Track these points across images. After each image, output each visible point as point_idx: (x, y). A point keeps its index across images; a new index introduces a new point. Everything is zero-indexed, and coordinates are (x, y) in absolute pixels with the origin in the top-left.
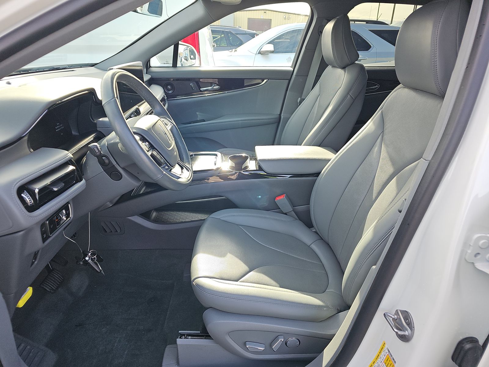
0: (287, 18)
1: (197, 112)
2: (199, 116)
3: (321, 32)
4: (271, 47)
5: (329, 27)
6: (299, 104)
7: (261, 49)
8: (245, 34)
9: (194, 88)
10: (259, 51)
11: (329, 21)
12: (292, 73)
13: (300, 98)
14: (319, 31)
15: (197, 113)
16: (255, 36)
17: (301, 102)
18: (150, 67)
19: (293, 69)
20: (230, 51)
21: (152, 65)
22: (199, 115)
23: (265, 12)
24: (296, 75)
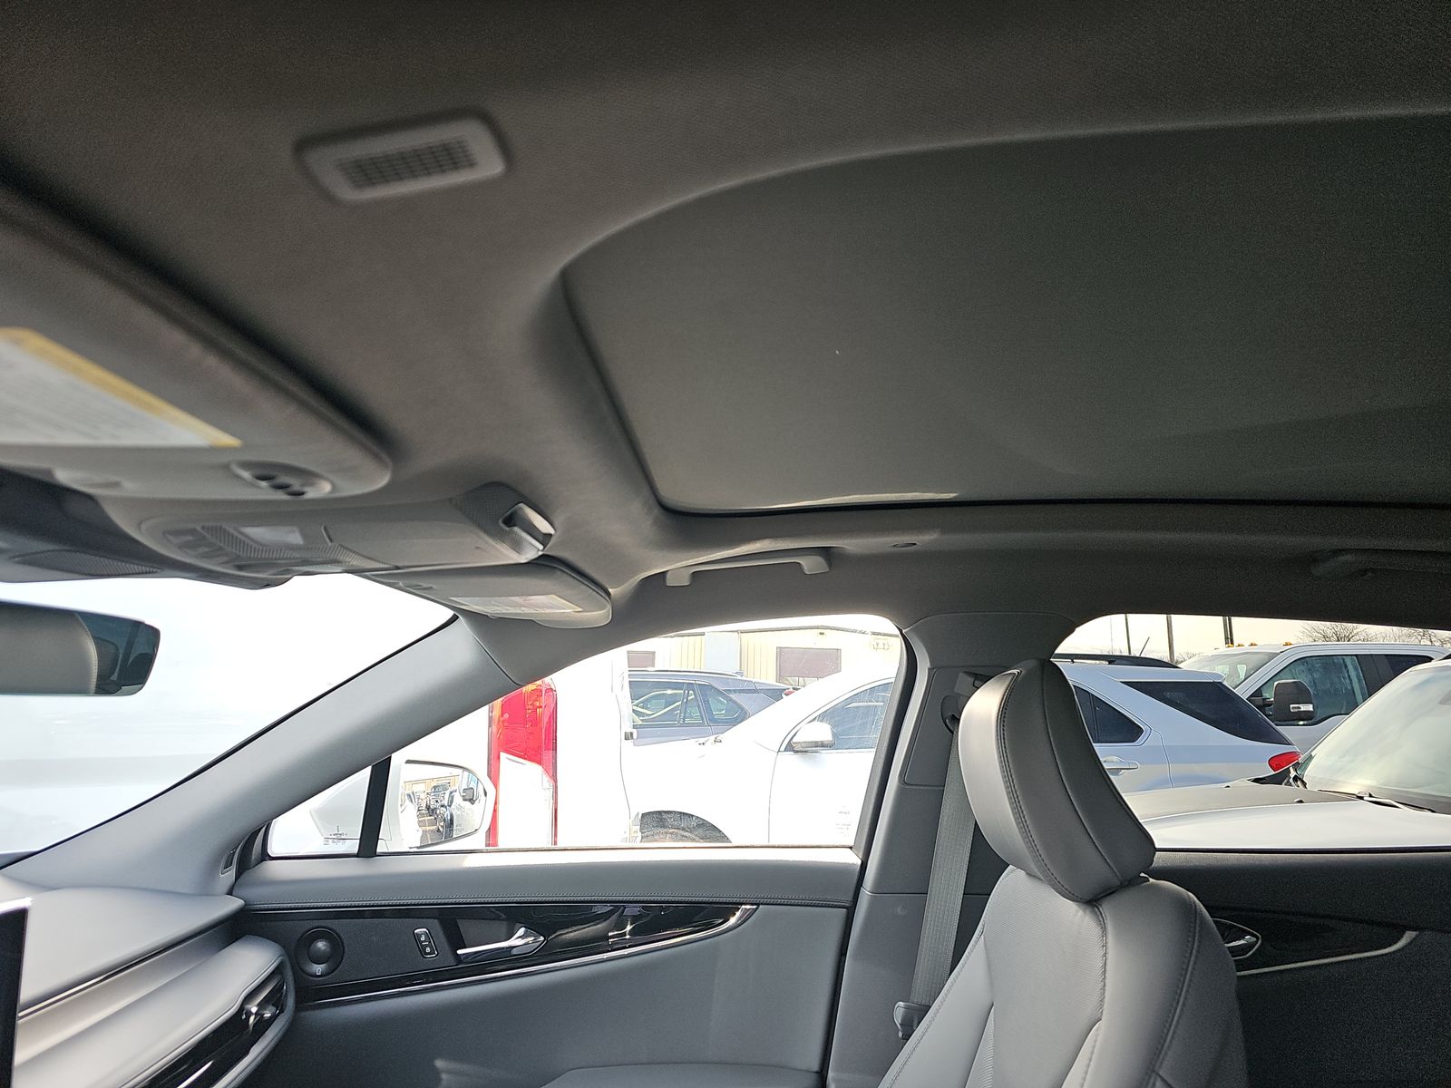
0: (881, 646)
1: (440, 1056)
2: (444, 1076)
3: (956, 720)
4: (823, 732)
5: (984, 704)
6: (900, 1034)
7: (795, 735)
8: (753, 690)
9: (428, 950)
10: (789, 742)
11: (981, 679)
12: (856, 878)
13: (901, 1004)
14: (946, 714)
15: (439, 1063)
16: (783, 695)
17: (909, 1027)
18: (265, 856)
19: (859, 862)
20: (702, 740)
21: (275, 848)
22: (449, 1072)
23: (821, 634)
24: (877, 890)
